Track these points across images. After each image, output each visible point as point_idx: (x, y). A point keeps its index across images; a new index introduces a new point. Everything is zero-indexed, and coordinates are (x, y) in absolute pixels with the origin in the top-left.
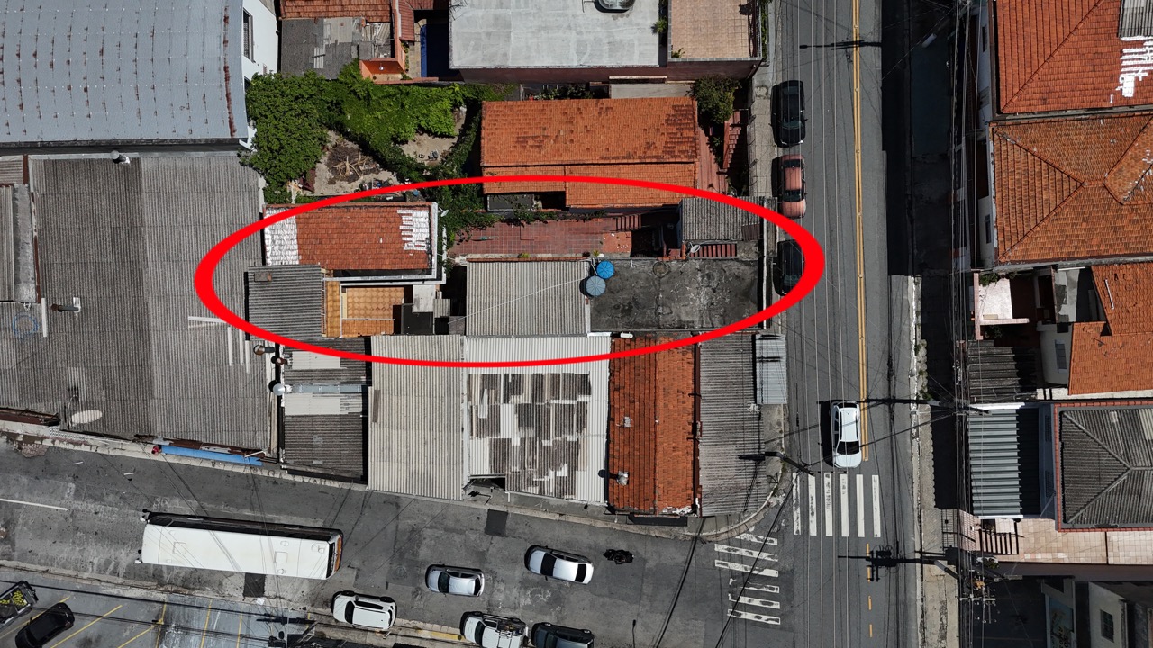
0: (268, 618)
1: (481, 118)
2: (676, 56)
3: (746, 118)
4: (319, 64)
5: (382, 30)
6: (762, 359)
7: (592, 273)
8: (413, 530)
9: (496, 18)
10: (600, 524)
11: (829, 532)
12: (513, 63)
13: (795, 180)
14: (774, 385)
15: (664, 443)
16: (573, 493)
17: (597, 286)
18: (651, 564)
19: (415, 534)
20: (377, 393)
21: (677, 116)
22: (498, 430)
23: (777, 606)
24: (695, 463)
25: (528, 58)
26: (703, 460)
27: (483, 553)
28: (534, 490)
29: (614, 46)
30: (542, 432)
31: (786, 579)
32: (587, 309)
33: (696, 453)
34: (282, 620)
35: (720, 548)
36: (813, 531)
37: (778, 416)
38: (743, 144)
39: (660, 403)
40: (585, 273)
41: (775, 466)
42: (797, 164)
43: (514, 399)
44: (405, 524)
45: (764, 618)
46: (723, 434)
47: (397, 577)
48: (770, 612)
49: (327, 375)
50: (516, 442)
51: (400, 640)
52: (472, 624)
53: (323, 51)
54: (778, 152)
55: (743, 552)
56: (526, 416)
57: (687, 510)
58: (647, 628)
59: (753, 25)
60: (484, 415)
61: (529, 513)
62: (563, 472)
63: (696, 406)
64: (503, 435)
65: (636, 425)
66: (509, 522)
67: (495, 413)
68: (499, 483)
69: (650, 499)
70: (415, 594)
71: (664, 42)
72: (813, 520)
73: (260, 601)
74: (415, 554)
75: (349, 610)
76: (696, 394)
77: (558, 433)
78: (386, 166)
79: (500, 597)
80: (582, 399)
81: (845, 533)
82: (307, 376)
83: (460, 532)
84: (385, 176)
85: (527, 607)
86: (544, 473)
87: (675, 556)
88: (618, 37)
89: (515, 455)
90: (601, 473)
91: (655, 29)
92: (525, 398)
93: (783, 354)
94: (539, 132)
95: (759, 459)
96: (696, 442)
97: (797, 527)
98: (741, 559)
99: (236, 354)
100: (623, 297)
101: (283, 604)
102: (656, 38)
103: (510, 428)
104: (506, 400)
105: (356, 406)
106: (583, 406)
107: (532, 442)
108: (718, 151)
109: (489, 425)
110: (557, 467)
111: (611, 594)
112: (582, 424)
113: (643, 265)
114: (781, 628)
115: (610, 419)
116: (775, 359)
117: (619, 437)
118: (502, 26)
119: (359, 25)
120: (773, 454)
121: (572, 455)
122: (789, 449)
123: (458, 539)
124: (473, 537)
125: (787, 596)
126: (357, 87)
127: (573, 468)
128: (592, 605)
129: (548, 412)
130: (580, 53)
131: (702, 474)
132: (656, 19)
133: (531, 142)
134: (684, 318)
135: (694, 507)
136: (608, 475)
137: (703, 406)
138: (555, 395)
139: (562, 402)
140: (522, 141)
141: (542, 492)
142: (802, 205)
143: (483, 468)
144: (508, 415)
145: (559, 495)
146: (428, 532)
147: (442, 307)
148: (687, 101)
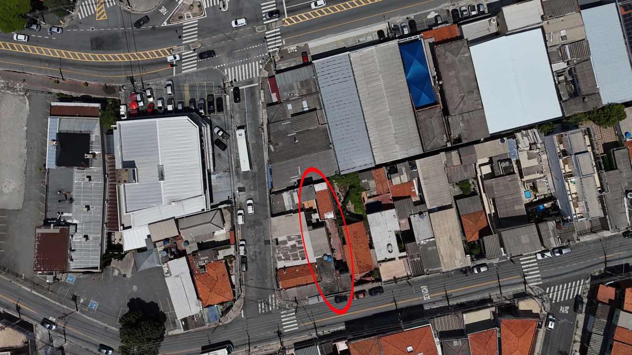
0: (234, 194)
1: (358, 222)
2: (380, 265)
3: (373, 282)
4: (363, 181)
5: (375, 193)
6: (318, 297)
7: (328, 256)
8: (261, 223)
9: (380, 222)
10: (272, 266)
11: (283, 320)
12: (371, 228)
13: (361, 296)
14: (313, 301)
15: (294, 280)
16: (279, 261)
17: (326, 258)
18: (266, 280)
20: (292, 215)
21: (369, 266)
22: (289, 241)
23: (263, 312)
24: (292, 287)
25: (373, 231)
26: (293, 289)
27: (260, 241)
28: (277, 252)
29: (380, 250)
30: (291, 251)
31: (270, 312)
32: (320, 257)
33: (294, 287)
34: (234, 198)
35: (273, 296)
36: (282, 316)
37: (306, 303)
38: (368, 282)
39: (303, 277)
40: (328, 254)
41: (295, 305)
42: (365, 296)
43: (297, 243)
44: (263, 221)
45: (260, 309)
46: (299, 292)
47: (250, 221)
48: (262, 310)
49: (293, 201)
50: (287, 245)
51: (236, 226)
52: (243, 243)
53: (366, 181)
54: (367, 290)
55: (274, 301)
56: (294, 246)
57: (281, 288)
58: (252, 282)
59: (392, 280)
60: (292, 237)
61: (271, 249)
62: (283, 258)
63: (304, 285)
64: (288, 242)
65: (297, 273)
66: (268, 245)
67: (293, 239)
68: (277, 244)
69: (282, 280)
70: (247, 227)
71: (383, 261)
72: (285, 316)
73: (238, 192)
74: (256, 225)
75: (240, 214)
76: (307, 284)
77: (292, 255)
78: (345, 198)
79: (251, 247)
80: (300, 258)
81: (283, 324)
82: (292, 197)
83: (264, 235)
84: (342, 198)
85: (250, 254)
86: (282, 253)
87: (269, 286)
88: (382, 251)
89: (284, 246)
90: (284, 266)
91: (386, 258)
92: (298, 246)
93: (320, 302)
94: (358, 236)
95: (296, 301)
96: (296, 287)
97: (282, 312)
98: (272, 301)
99: (293, 178)
100: (325, 264)
101: (238, 197)
102: (384, 259)
103: (290, 243)
104: (296, 241)
105: (288, 209)
106: (299, 259)
107: (288, 249)
108: (365, 276)
109: (290, 239)
110: (284, 256)
111: (257, 273)
112: (295, 260)
113: (333, 266)
114: (259, 314)
115: (297, 266)
116: (319, 300)
117: (294, 268)
118: (379, 224)
119: (374, 188)
120: (298, 304)
121: (287, 259)
122: (299, 307)
123: (262, 234)
124: (263, 237)
125: (266, 313)
126: (359, 192)
127: (284, 260)
128: (254, 269)
129: (295, 251)
130: (377, 243)
131: (289, 289)
132: (388, 258)
133: (355, 235)
134: (323, 279)
135: (282, 289)
136: (285, 268)
137: (305, 286)
138: (300, 252)
139: (299, 254)
140: (355, 233)
141: (277, 254)
142: (356, 299)
143: (280, 240)
144: (293, 243)
145: (278, 258)
146: (262, 227)
147: (314, 221)
148: (373, 268)
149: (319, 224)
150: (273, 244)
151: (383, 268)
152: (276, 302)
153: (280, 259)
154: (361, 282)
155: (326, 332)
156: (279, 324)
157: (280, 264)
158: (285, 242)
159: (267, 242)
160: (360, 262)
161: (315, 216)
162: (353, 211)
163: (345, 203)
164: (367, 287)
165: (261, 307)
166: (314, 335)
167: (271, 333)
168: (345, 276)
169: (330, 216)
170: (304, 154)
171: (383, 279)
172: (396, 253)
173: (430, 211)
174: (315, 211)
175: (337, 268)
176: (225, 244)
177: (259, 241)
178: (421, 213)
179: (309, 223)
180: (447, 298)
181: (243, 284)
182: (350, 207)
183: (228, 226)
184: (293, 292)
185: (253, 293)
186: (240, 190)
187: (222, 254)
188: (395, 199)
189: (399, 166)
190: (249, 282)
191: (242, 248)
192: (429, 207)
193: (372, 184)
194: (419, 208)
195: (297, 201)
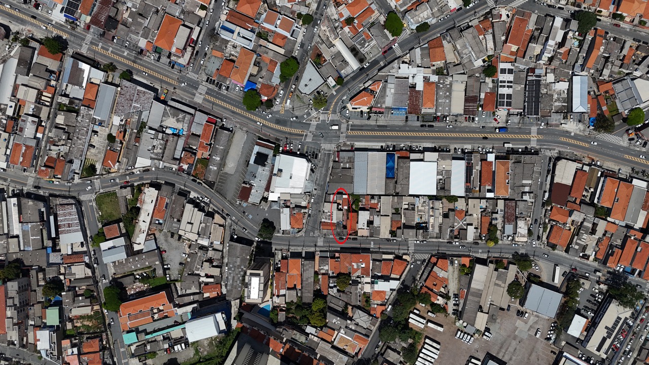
0: (312, 190)
3: (354, 235)
6: (333, 236)
10: (320, 220)
11: (318, 241)
12: (359, 216)
14: (331, 237)
15: (326, 227)
17: (340, 222)
18: (316, 225)
21: (354, 229)
23: (312, 236)
24: (325, 229)
34: (312, 192)
35: (317, 231)
37: (328, 237)
39: (330, 227)
42: (350, 240)
46: (327, 232)
51: (310, 202)
56: (329, 215)
59: (361, 236)
65: (328, 225)
67: (330, 212)
68: (324, 212)
69: (322, 226)
70: (314, 204)
72: (319, 239)
74: (317, 204)
75: (313, 198)
76: (331, 230)
77: (328, 218)
79: (313, 211)
80: (331, 220)
84: (352, 203)
85: (312, 214)
86: (324, 216)
87: (316, 227)
88: (361, 225)
91: (361, 228)
94: (354, 218)
95: (325, 235)
96: (327, 230)
99: (336, 191)
100: (339, 224)
104: (331, 214)
107: (327, 216)
108: (352, 233)
111: (313, 221)
112: (329, 220)
114: (310, 236)
115: (329, 222)
117: (327, 223)
118: (362, 215)
122: (325, 237)
123: (319, 208)
127: (325, 219)
128: (312, 219)
130: (360, 222)
134: (337, 229)
135: (321, 229)
136: (324, 222)
139: (330, 218)
142: (347, 240)
149: (341, 210)
150: (322, 212)
151: (359, 231)
152: (317, 234)
153: (323, 218)
154: (350, 235)
155: (333, 249)
156: (316, 242)
157: (323, 220)
158: (327, 213)
159: (320, 211)
160: (352, 227)
161: (340, 207)
162: (354, 208)
163: (352, 205)
164: (352, 237)
165: (312, 234)
166: (328, 249)
167: (312, 244)
168: (345, 230)
169: (346, 208)
170: (343, 183)
171: (359, 235)
172: (365, 227)
173: (382, 216)
174: (340, 205)
175: (343, 227)
176: (305, 208)
177: (317, 210)
178: (378, 215)
179: (337, 208)
180: (379, 248)
181: (307, 224)
182: (354, 207)
183: (307, 201)
184: (325, 231)
185: (310, 228)
186: (315, 189)
187: (303, 211)
188: (370, 208)
189: (375, 197)
190: (309, 224)
191: (310, 211)
192: (381, 214)
193: (364, 200)
194: (378, 213)
195: (335, 199)
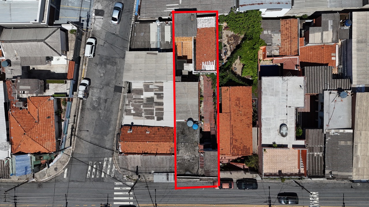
0: (89, 16)
1: (246, 86)
2: (265, 150)
4: (265, 32)
5: (277, 53)
6: (168, 175)
7: (195, 122)
8: (116, 63)
9: (279, 92)
13: (226, 186)
15: (141, 144)
16: (126, 115)
17: (190, 124)
18: (105, 138)
19: (114, 63)
20: (156, 54)
21: (246, 149)
22: (146, 91)
23: (93, 177)
24: (135, 154)
25: (265, 102)
26: (136, 156)
27: (109, 85)
28: (127, 103)
29: (268, 130)
30: (145, 105)
32: (183, 121)
33: (138, 154)
36: (115, 188)
37: (151, 178)
38: (238, 169)
39: (153, 143)
40: (195, 120)
41: (135, 177)
43: (155, 97)
44: (118, 60)
45: (89, 173)
46: (144, 162)
47: (101, 58)
48: (91, 174)
49: (163, 37)
50: (142, 97)
52: (87, 82)
53: (270, 33)
54: (235, 180)
55: (109, 166)
56: (150, 100)
57: (121, 151)
58: (87, 136)
60: (151, 87)
61: (121, 99)
62: (133, 112)
63: (153, 154)
64: (144, 93)
65: (147, 135)
66: (118, 93)
67: (151, 90)
69: (124, 140)
70: (96, 64)
71: (270, 146)
72: (119, 188)
73: (94, 15)
76: (156, 154)
77: (145, 110)
78: (232, 53)
80: (156, 118)
81: (115, 198)
82: (163, 30)
83: (115, 78)
85: (92, 99)
86: (132, 105)
88: (271, 131)
89: (138, 97)
90: (132, 123)
91: (274, 143)
92: (156, 100)
93: (169, 182)
94: (241, 105)
96: (141, 154)
97: (117, 183)
98: (107, 165)
99: (170, 7)
100: (187, 132)
101: (93, 20)
102: (271, 143)
103: (147, 95)
104: (155, 94)
105: (153, 46)
106: (153, 118)
107: (142, 102)
109: (147, 88)
110: (134, 110)
111: (96, 125)
112: (148, 118)
113: (197, 137)
114: (86, 178)
115: (149, 127)
116: (168, 179)
117: (143, 129)
118: (275, 94)
119: (278, 45)
120: (139, 176)
121: (138, 114)
124: (114, 82)
126: (257, 46)
127: (134, 115)
128: (93, 119)
129: (151, 107)
130: (266, 119)
131: (132, 156)
132: (277, 143)
133: (238, 102)
134: (180, 151)
136: (132, 126)
137: (153, 156)
138: (157, 109)
139: (155, 111)
140: (238, 99)
141: (126, 105)
143: (134, 86)
144: (150, 94)
145: (126, 111)
146: (115, 67)
147: (185, 72)
148: (251, 152)
150: (124, 93)
151: (268, 155)
152: (111, 168)
153: (128, 113)
156: (110, 198)
157: (127, 120)
158: (140, 92)
159: (118, 89)
160: (236, 140)
161: (189, 68)
163: (231, 59)
164: (236, 176)
165: (91, 170)
169: (210, 67)
171: (266, 169)
172: (291, 140)
173: (355, 91)
174: (190, 61)
175: (202, 142)
178: (340, 90)
181: (75, 135)
189: (324, 17)
192: (355, 84)
194: (340, 83)
